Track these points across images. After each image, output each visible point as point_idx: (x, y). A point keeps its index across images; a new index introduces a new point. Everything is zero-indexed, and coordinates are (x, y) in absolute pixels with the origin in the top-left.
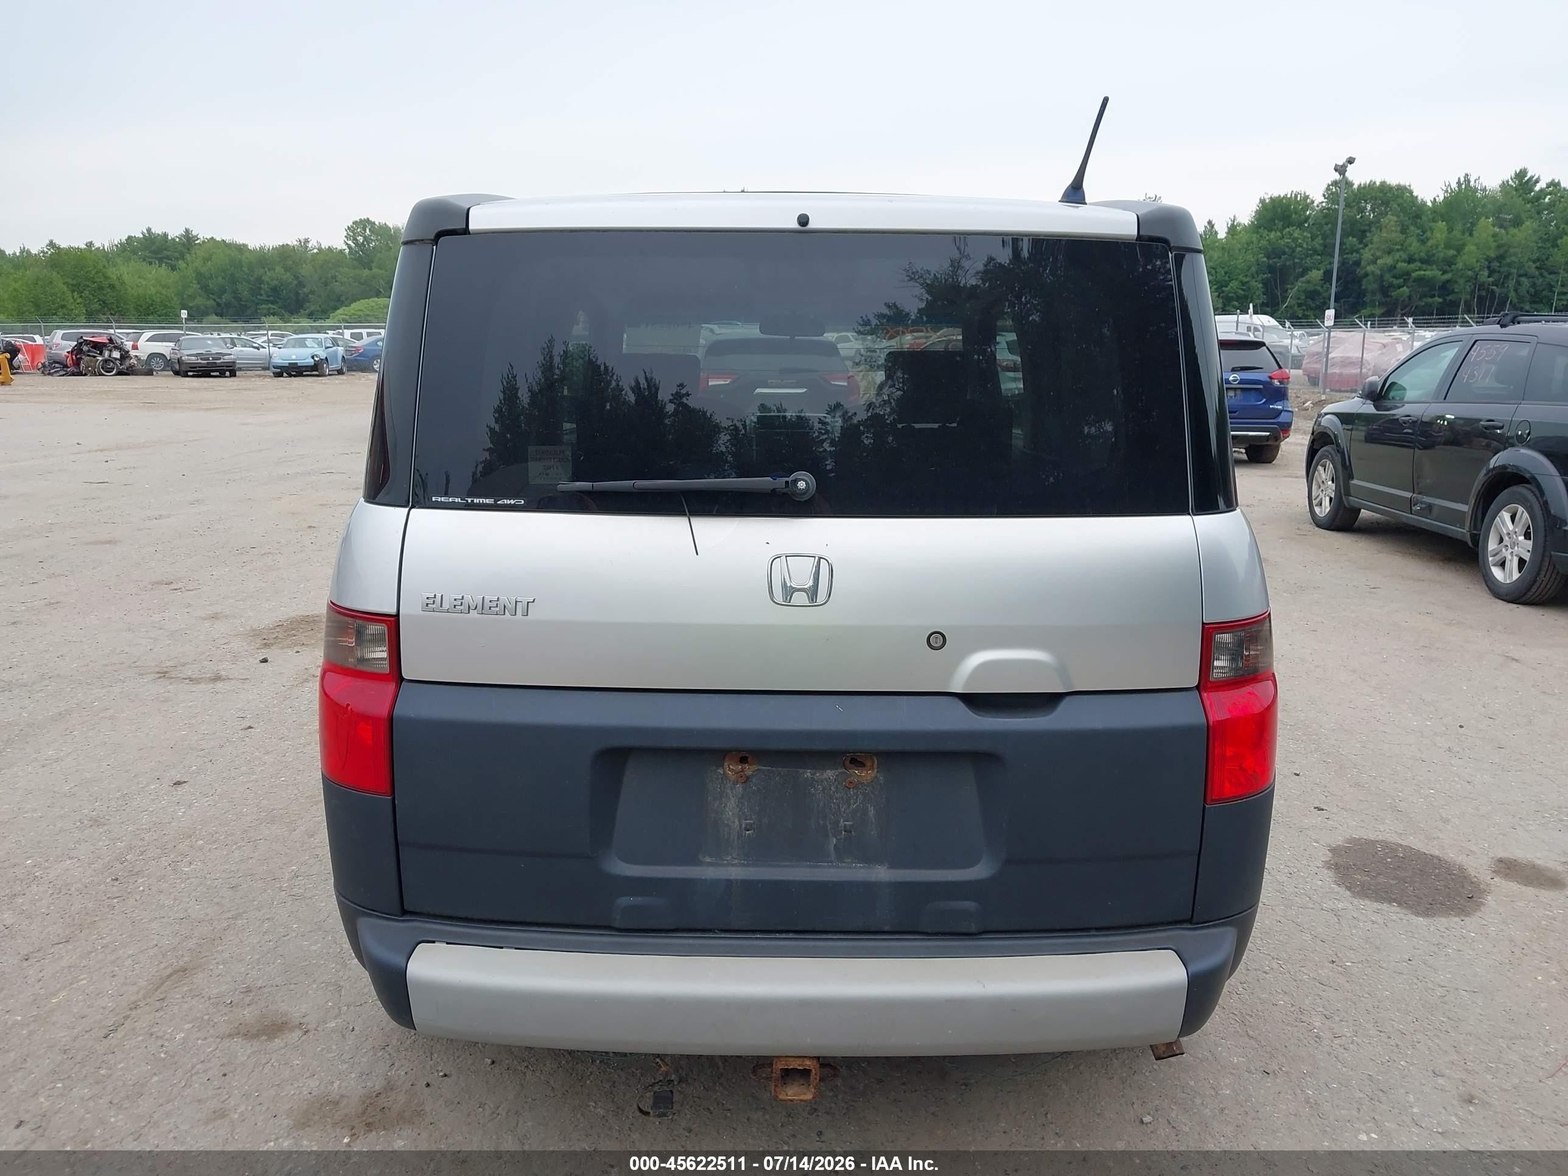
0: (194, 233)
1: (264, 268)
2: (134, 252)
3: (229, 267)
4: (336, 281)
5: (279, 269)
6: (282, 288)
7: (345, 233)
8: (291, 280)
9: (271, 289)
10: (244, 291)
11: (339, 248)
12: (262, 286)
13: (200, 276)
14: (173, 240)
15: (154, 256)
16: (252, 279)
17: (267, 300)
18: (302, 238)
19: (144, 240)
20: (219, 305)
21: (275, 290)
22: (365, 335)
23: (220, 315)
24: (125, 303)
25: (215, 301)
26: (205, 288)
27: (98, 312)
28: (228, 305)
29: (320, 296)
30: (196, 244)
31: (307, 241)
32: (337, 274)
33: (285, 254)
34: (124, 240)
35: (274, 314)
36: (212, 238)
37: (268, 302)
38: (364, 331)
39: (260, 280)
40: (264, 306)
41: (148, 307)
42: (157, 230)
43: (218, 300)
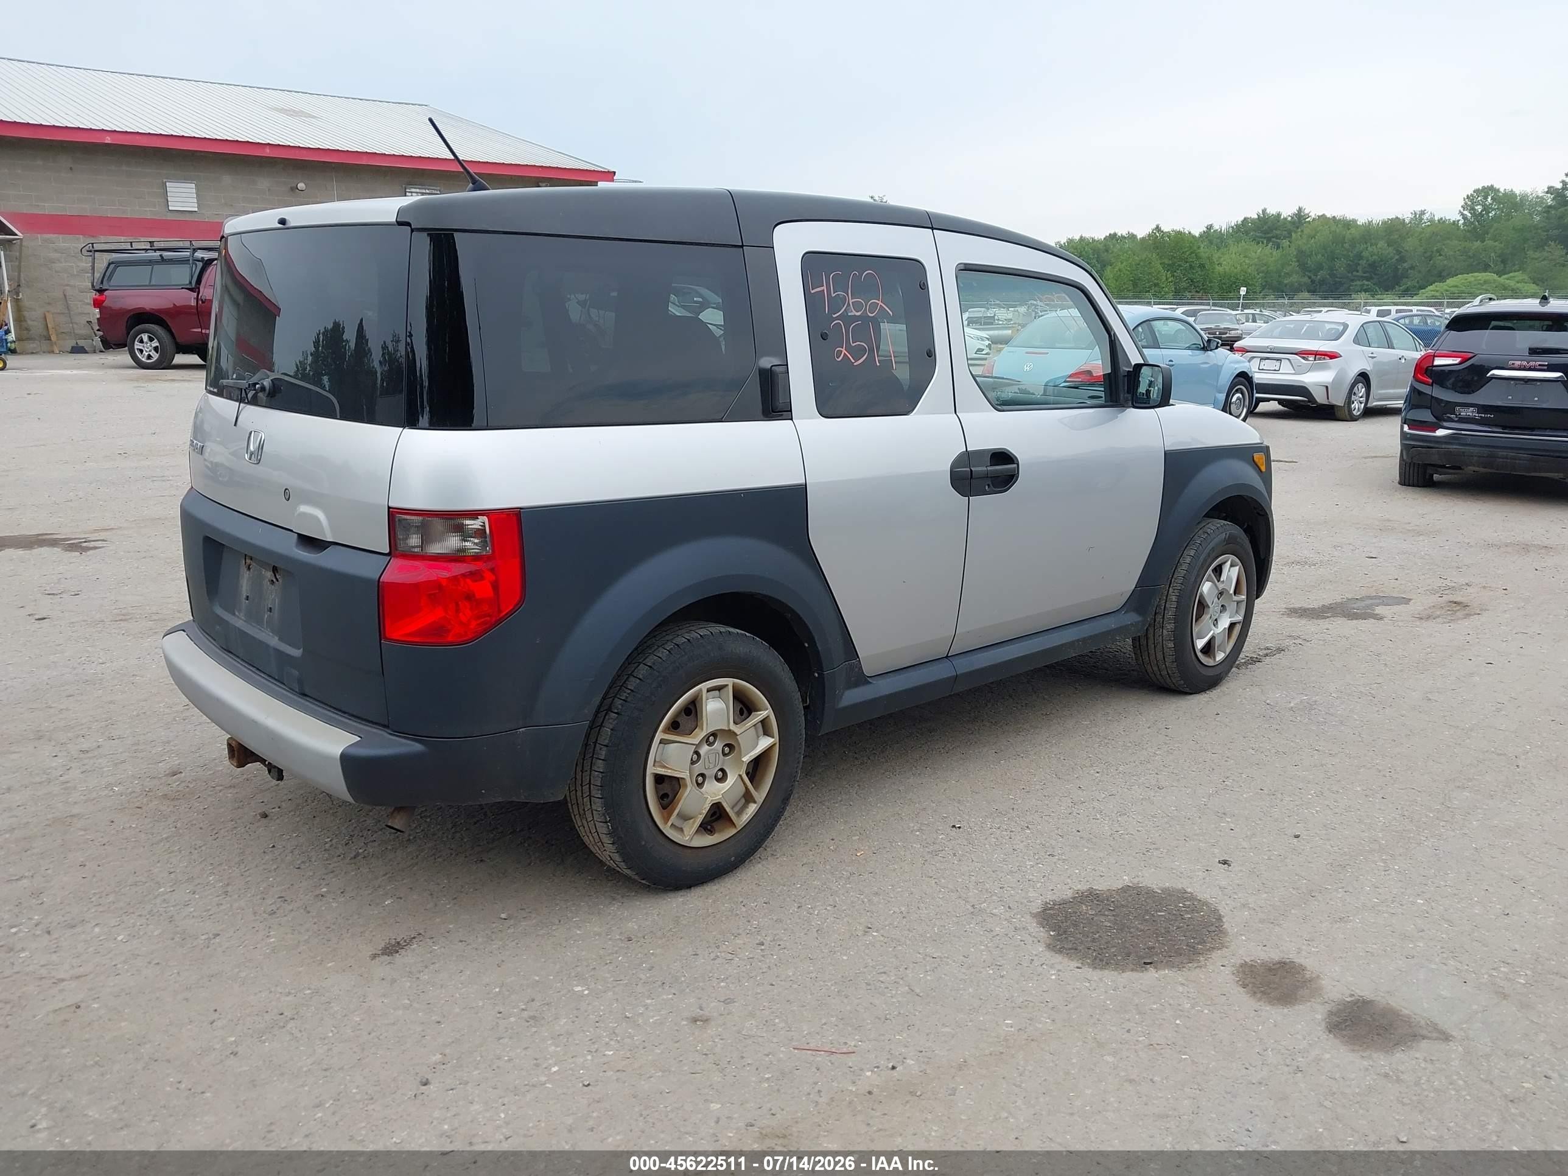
0: (1306, 212)
1: (1366, 243)
2: (1247, 233)
3: (1331, 243)
4: (1440, 255)
5: (1382, 244)
6: (1381, 263)
7: (1463, 203)
8: (1392, 255)
9: (1369, 265)
10: (1341, 266)
11: (1453, 219)
12: (1360, 262)
13: (1301, 255)
14: (1285, 219)
15: (1263, 235)
16: (1351, 255)
17: (1362, 277)
18: (1418, 209)
19: (1257, 221)
20: (1313, 282)
21: (1373, 266)
22: (1393, 312)
23: (1313, 291)
24: (1211, 282)
25: (1310, 278)
26: (1303, 266)
27: (1185, 289)
28: (1322, 282)
29: (1420, 272)
30: (1305, 223)
31: (1423, 213)
32: (1444, 247)
33: (1394, 229)
34: (1239, 222)
35: (1366, 291)
36: (1324, 215)
37: (1362, 278)
38: (1393, 309)
39: (1359, 256)
40: (1358, 283)
41: (1231, 285)
42: (1272, 211)
43: (1313, 277)
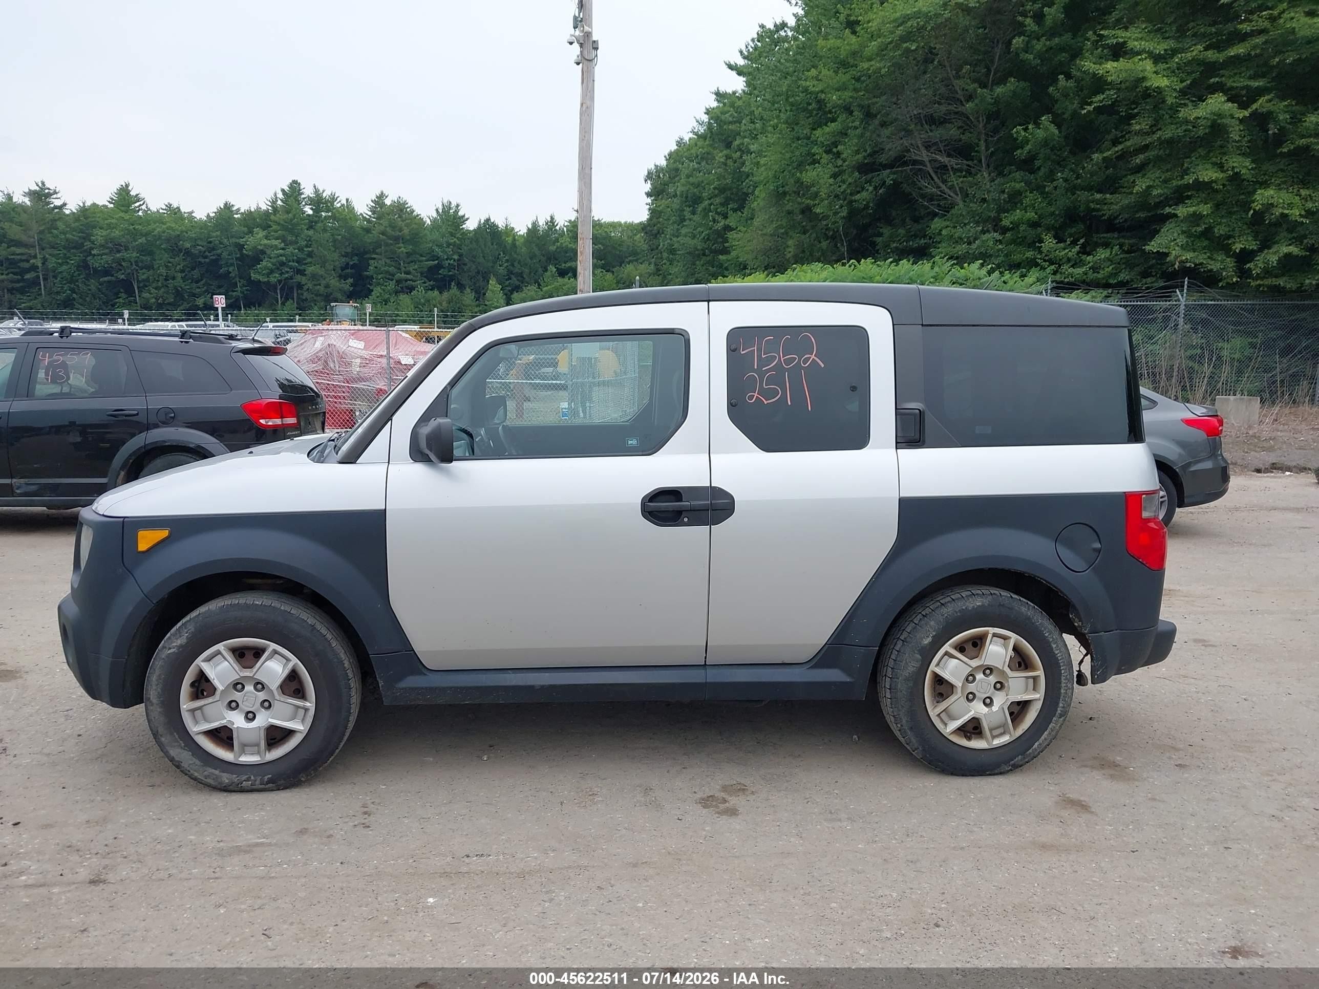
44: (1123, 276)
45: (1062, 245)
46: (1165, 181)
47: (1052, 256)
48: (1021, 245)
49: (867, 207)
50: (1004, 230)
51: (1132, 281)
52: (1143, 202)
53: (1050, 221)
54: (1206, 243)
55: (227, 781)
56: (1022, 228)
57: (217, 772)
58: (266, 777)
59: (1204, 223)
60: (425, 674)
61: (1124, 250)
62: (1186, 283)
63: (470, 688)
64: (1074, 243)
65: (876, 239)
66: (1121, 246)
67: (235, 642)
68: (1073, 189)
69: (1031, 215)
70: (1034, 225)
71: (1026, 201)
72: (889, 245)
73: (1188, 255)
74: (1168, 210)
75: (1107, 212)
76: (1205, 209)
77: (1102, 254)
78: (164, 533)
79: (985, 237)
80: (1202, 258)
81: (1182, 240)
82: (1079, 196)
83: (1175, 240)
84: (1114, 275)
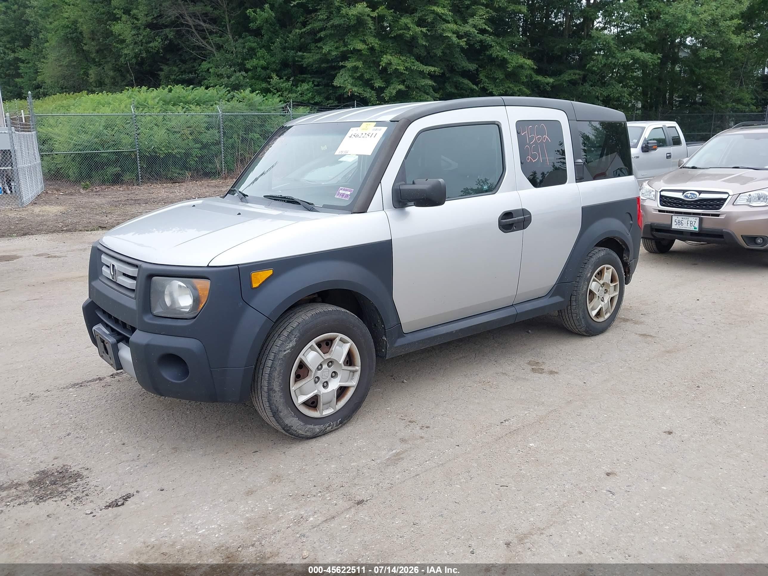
44: (317, 99)
45: (282, 80)
46: (337, 48)
47: (277, 86)
48: (258, 80)
49: (158, 52)
50: (247, 71)
51: (322, 102)
52: (325, 59)
53: (274, 66)
54: (361, 82)
55: (318, 430)
56: (259, 69)
57: (312, 426)
58: (338, 421)
59: (360, 72)
60: (405, 336)
61: (315, 85)
62: (355, 103)
63: (425, 339)
64: (288, 80)
65: (159, 73)
66: (313, 82)
67: (320, 338)
68: (284, 49)
69: (262, 62)
70: (264, 68)
71: (259, 54)
72: (169, 77)
73: (355, 89)
74: (341, 64)
75: (305, 63)
76: (360, 64)
77: (305, 86)
78: (269, 273)
79: (238, 74)
80: (361, 90)
81: (350, 80)
82: (288, 52)
83: (347, 80)
84: (313, 98)
